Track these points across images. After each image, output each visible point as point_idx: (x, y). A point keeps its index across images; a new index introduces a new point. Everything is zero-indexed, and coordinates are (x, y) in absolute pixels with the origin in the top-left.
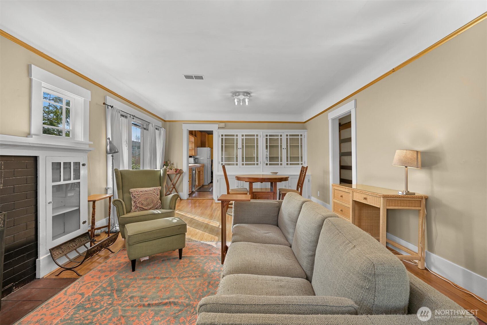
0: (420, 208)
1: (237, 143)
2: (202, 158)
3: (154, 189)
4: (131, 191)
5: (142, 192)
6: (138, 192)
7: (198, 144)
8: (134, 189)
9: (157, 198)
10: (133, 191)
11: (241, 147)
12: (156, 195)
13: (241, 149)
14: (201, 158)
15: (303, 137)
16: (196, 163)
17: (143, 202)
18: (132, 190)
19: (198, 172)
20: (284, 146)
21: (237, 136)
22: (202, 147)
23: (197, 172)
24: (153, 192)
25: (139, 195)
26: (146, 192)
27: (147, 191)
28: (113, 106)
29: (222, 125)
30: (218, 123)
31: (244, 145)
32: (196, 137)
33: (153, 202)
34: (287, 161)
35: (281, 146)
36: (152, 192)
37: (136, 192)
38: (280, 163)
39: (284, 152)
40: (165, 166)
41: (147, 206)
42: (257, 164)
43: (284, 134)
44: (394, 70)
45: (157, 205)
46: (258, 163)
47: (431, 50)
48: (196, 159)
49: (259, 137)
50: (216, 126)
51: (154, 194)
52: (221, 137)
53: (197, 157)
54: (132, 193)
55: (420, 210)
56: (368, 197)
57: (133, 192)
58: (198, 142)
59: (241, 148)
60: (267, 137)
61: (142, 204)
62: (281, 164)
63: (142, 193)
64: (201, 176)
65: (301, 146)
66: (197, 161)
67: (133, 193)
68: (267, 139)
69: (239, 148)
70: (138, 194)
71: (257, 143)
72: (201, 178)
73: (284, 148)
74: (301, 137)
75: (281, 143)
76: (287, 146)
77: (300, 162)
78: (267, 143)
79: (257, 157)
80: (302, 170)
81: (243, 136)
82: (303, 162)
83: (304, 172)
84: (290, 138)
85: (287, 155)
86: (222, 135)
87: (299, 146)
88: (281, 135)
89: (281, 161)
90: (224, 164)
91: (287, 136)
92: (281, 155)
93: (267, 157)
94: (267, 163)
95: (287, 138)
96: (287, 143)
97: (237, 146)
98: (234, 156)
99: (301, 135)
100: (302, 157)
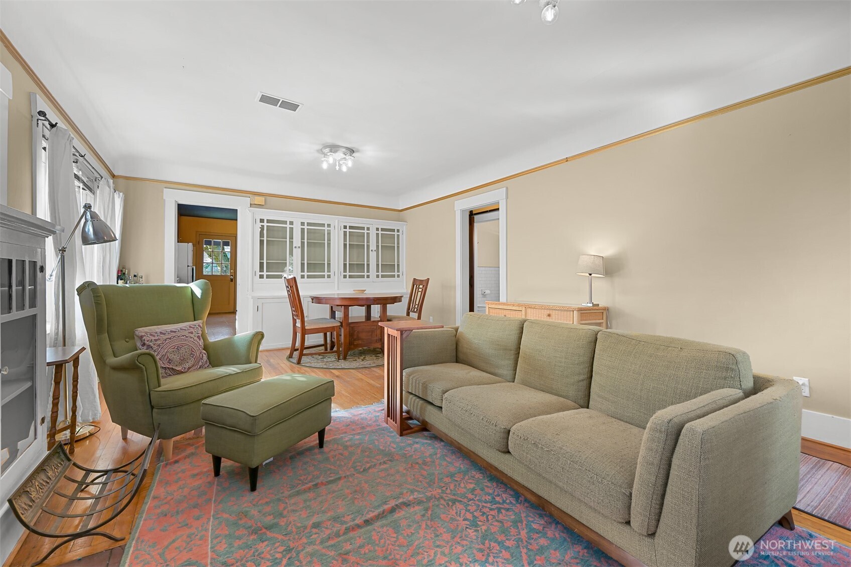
0: (601, 321)
1: (291, 238)
3: (190, 327)
4: (141, 334)
5: (164, 334)
6: (154, 336)
8: (146, 329)
9: (200, 345)
10: (143, 334)
12: (196, 338)
13: (300, 249)
15: (400, 233)
17: (171, 356)
18: (141, 331)
20: (373, 246)
21: (291, 223)
24: (189, 333)
25: (159, 342)
26: (174, 334)
27: (175, 332)
28: (56, 123)
29: (259, 200)
30: (250, 195)
31: (304, 242)
33: (192, 354)
34: (378, 271)
35: (368, 246)
36: (186, 333)
37: (151, 335)
38: (366, 274)
39: (373, 255)
40: (121, 279)
41: (180, 364)
42: (329, 276)
43: (373, 226)
44: (567, 160)
45: (202, 359)
47: (614, 147)
49: (332, 228)
50: (247, 200)
51: (191, 338)
52: (258, 224)
54: (142, 337)
55: (603, 323)
56: (553, 313)
57: (145, 336)
59: (299, 247)
60: (345, 230)
61: (170, 361)
62: (368, 277)
63: (165, 337)
65: (398, 247)
67: (144, 338)
68: (345, 233)
69: (295, 247)
70: (156, 340)
71: (329, 240)
73: (374, 251)
74: (398, 233)
75: (368, 242)
76: (378, 246)
77: (396, 273)
78: (345, 240)
79: (329, 265)
80: (414, 285)
81: (303, 224)
82: (400, 273)
83: (419, 288)
84: (381, 234)
85: (378, 261)
86: (262, 221)
87: (394, 246)
88: (368, 229)
89: (368, 271)
90: (265, 277)
91: (377, 231)
92: (368, 261)
93: (345, 265)
94: (345, 274)
95: (377, 234)
96: (377, 242)
97: (291, 243)
98: (286, 260)
99: (398, 231)
100: (398, 265)
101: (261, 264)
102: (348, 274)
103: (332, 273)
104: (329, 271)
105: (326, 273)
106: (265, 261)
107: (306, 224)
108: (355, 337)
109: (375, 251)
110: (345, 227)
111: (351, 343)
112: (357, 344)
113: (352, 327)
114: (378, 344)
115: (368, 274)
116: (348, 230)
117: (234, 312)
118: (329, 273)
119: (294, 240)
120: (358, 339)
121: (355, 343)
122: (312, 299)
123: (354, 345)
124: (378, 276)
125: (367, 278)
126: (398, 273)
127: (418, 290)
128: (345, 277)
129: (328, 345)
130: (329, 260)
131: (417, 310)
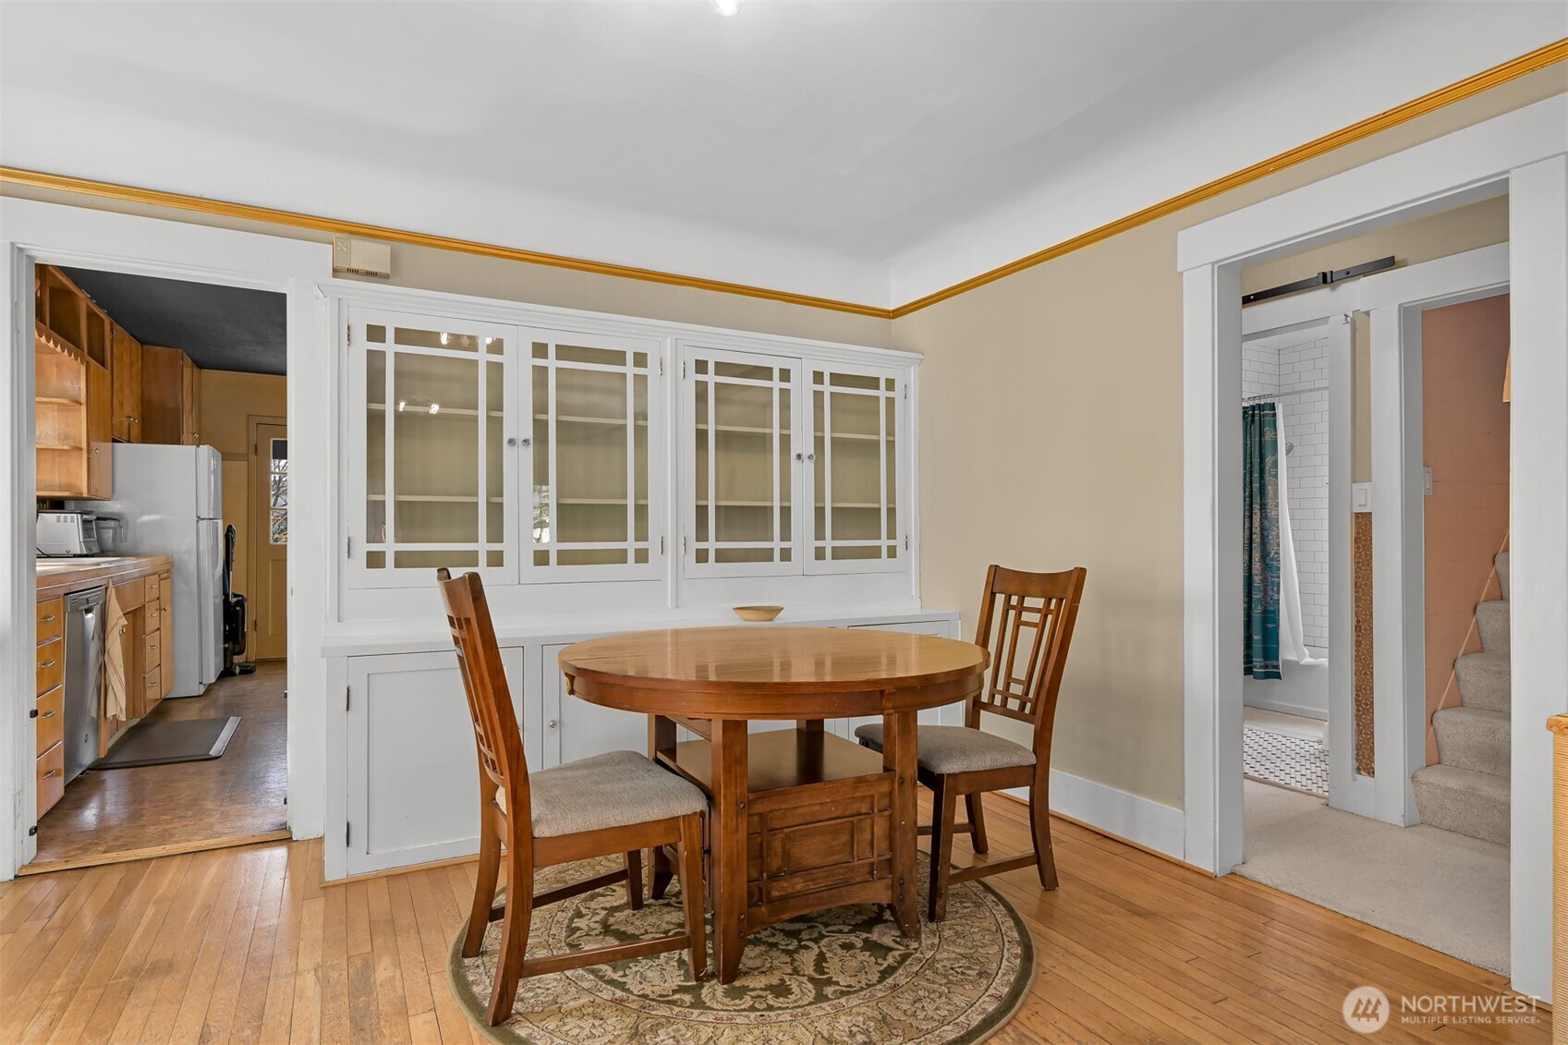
1: (496, 404)
2: (153, 517)
7: (116, 420)
11: (530, 435)
13: (531, 447)
14: (145, 518)
15: (897, 394)
16: (103, 553)
19: (124, 621)
20: (802, 441)
21: (501, 353)
22: (146, 438)
23: (117, 620)
29: (369, 254)
30: (333, 236)
31: (546, 422)
32: (103, 364)
34: (819, 535)
35: (785, 440)
38: (777, 544)
39: (802, 475)
42: (642, 556)
43: (801, 363)
46: (646, 550)
48: (103, 523)
49: (651, 371)
50: (322, 255)
52: (363, 345)
53: (112, 507)
58: (121, 404)
59: (526, 441)
60: (701, 377)
62: (786, 555)
64: (151, 640)
65: (891, 444)
66: (108, 535)
68: (701, 390)
69: (511, 442)
72: (151, 657)
73: (805, 457)
74: (890, 394)
75: (785, 423)
76: (819, 442)
77: (884, 543)
78: (701, 416)
79: (642, 511)
80: (993, 595)
81: (540, 350)
82: (899, 542)
83: (1021, 609)
84: (832, 394)
85: (819, 495)
86: (375, 333)
87: (877, 443)
88: (785, 375)
89: (786, 536)
90: (390, 560)
91: (815, 382)
92: (786, 495)
93: (701, 511)
94: (702, 545)
95: (818, 396)
96: (818, 425)
97: (495, 424)
98: (476, 495)
99: (890, 384)
100: (892, 512)
101: (375, 511)
102: (712, 545)
103: (652, 545)
104: (642, 535)
105: (631, 545)
106: (389, 498)
107: (552, 352)
108: (775, 863)
109: (810, 457)
110: (701, 366)
111: (757, 895)
112: (784, 898)
113: (761, 815)
114: (880, 885)
115: (786, 545)
116: (711, 378)
117: (281, 663)
118: (641, 545)
119: (508, 414)
120: (792, 869)
121: (775, 894)
122: (572, 678)
123: (771, 901)
124: (820, 554)
125: (782, 559)
126: (892, 543)
127: (1019, 615)
128: (702, 556)
129: (645, 872)
130: (642, 492)
131: (1033, 712)
